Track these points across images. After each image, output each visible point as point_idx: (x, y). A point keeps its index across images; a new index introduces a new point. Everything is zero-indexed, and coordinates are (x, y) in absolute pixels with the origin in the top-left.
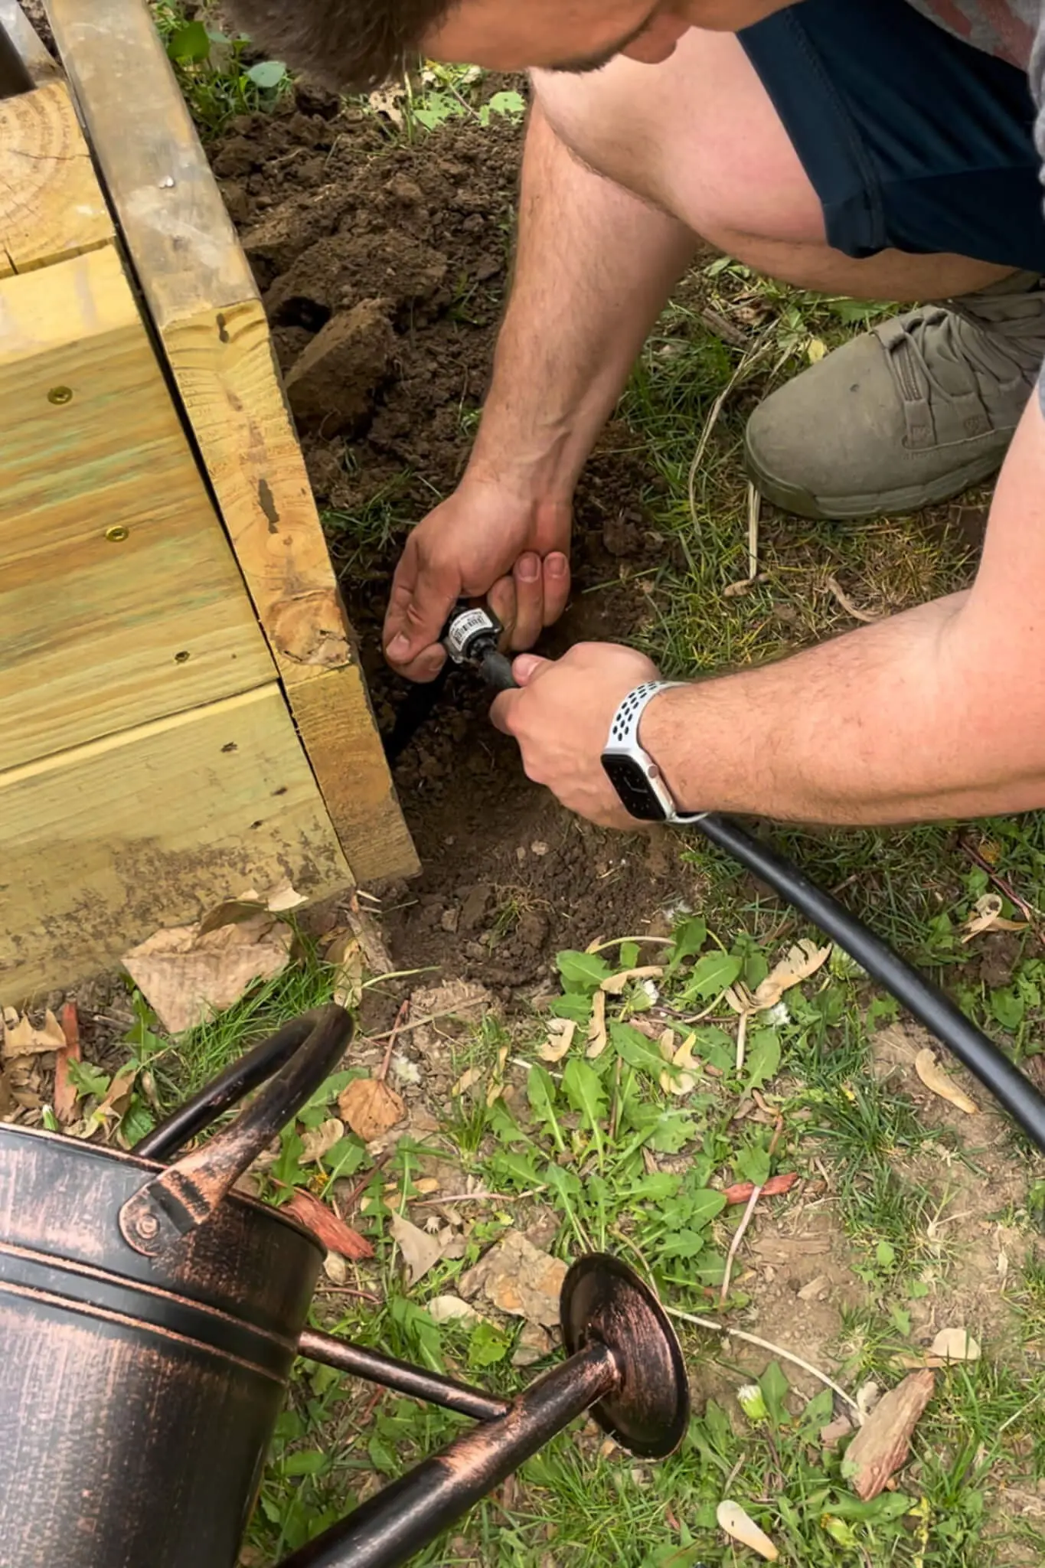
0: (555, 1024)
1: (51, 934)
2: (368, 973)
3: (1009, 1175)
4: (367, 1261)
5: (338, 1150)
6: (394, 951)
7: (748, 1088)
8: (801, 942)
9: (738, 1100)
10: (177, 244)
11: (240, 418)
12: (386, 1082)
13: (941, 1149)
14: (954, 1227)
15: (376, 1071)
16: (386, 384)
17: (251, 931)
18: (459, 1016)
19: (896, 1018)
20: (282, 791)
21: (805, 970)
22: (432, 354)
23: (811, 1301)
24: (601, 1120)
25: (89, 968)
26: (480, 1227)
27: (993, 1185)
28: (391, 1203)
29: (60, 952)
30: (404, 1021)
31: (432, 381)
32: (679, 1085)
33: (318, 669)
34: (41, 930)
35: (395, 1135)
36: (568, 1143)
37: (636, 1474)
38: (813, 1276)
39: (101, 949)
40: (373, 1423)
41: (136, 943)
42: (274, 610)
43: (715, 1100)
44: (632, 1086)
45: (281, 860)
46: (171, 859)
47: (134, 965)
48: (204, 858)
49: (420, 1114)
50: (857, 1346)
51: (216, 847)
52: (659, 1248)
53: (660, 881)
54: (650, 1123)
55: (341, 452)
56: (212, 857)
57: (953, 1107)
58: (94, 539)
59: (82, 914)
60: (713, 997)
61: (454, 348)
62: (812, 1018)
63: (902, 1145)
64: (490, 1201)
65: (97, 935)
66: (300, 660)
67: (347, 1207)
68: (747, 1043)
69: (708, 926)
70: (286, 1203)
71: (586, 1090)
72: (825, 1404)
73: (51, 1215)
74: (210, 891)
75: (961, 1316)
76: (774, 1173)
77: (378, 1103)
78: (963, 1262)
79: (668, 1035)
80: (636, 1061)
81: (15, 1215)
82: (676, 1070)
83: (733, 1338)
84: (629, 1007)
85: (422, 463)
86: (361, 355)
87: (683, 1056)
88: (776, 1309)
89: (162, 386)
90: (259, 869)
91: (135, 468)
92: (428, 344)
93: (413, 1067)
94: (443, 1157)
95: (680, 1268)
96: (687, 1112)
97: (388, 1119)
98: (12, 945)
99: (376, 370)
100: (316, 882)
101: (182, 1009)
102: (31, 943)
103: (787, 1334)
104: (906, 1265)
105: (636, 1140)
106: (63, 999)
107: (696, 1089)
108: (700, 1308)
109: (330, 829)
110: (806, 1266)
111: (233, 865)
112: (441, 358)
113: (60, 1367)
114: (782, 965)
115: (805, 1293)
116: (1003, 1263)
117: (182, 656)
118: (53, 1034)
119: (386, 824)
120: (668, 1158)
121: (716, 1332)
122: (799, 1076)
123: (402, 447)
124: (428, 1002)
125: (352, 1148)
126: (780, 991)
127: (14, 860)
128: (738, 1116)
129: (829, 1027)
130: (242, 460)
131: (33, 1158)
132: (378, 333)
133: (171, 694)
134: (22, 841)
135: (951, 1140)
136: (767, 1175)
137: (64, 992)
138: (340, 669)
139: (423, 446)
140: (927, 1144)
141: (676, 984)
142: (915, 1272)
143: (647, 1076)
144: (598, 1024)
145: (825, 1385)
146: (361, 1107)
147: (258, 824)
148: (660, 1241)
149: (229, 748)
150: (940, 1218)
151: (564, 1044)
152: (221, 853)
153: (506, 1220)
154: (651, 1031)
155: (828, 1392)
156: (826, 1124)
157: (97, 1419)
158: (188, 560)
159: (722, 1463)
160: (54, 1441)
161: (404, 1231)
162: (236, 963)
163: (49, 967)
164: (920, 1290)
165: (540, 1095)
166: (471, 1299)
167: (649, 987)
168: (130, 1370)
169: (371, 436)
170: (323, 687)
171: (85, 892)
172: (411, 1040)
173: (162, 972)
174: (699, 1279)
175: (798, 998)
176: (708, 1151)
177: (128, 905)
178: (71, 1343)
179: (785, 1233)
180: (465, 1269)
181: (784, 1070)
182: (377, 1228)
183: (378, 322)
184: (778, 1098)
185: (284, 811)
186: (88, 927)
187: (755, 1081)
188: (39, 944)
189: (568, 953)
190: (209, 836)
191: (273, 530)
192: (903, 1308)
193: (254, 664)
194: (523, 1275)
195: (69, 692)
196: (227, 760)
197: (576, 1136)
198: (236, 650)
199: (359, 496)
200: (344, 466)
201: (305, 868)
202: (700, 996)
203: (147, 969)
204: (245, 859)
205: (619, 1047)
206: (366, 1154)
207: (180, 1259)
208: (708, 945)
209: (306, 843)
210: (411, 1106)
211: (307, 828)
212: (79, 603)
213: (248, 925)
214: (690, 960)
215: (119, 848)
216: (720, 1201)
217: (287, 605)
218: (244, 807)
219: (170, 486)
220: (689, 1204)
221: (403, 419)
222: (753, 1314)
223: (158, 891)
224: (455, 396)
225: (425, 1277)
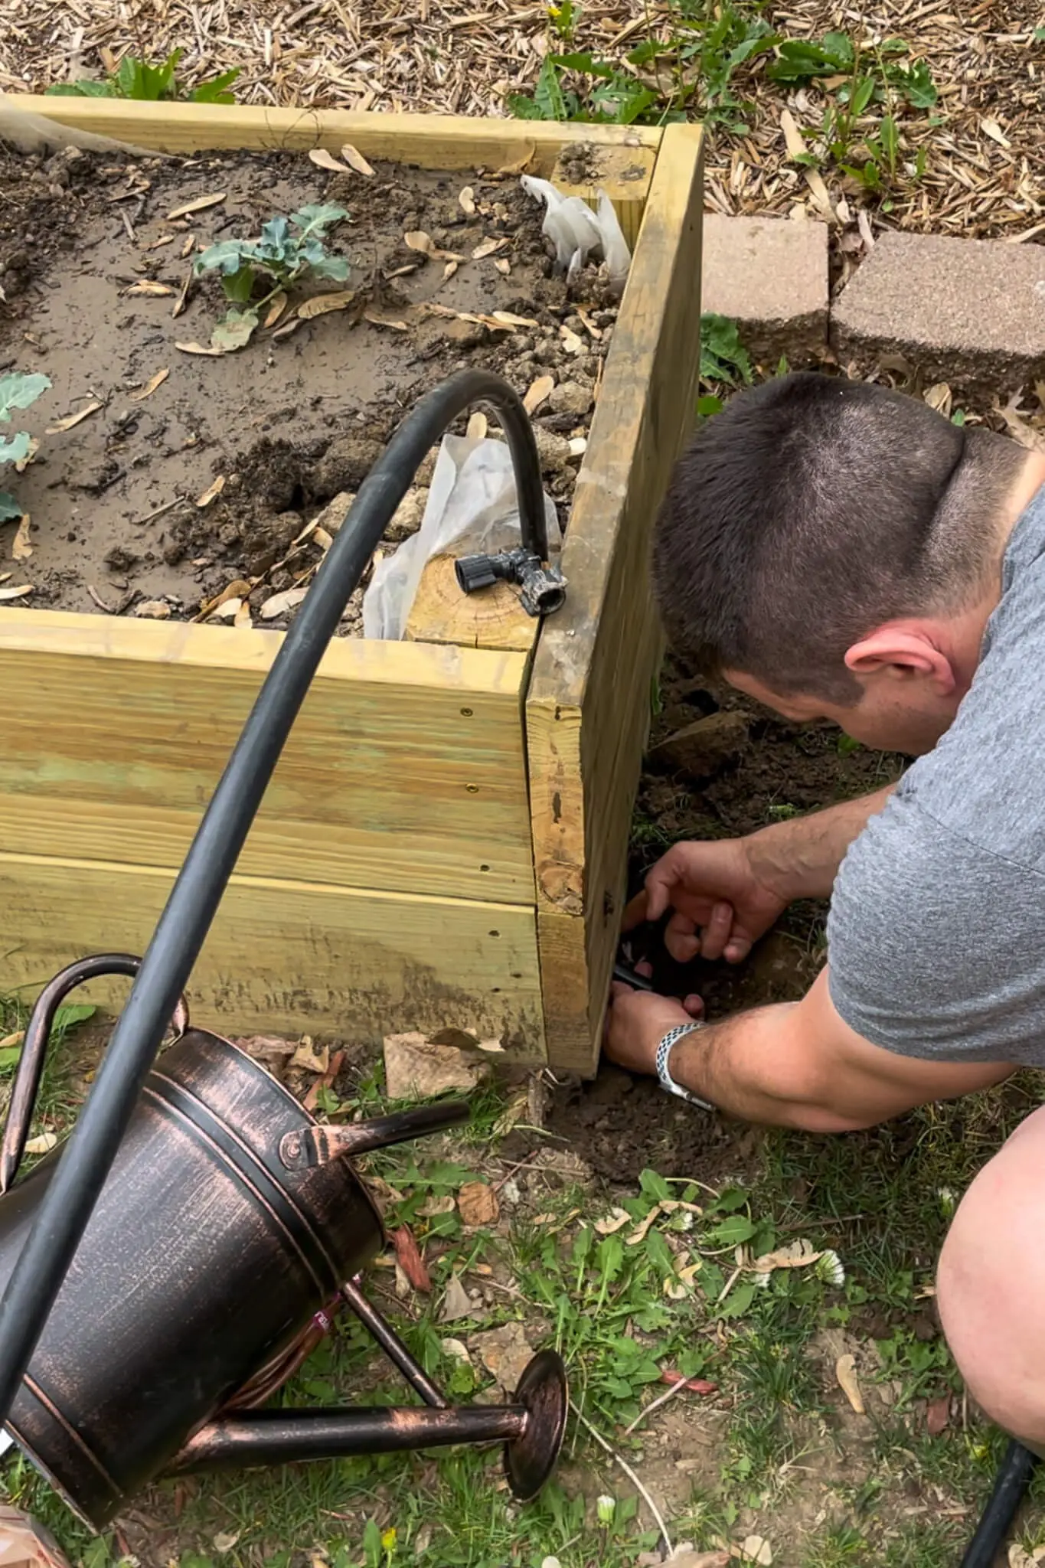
0: (617, 1211)
1: (352, 1002)
2: (522, 1119)
3: (860, 1465)
4: (424, 1293)
5: (442, 1218)
6: (548, 1117)
7: (718, 1317)
8: (805, 1241)
9: (707, 1320)
10: (558, 665)
11: (555, 758)
12: (496, 1194)
13: (822, 1423)
14: (802, 1477)
15: (494, 1184)
16: (728, 765)
17: (467, 1059)
18: (564, 1177)
19: (843, 1325)
20: (518, 976)
21: (798, 1261)
22: (769, 760)
23: (681, 1472)
24: (610, 1284)
25: (364, 1035)
26: (503, 1312)
27: (844, 1465)
28: (457, 1267)
29: (352, 1015)
30: (529, 1162)
31: (759, 776)
32: (675, 1291)
33: (560, 910)
34: (347, 994)
35: (483, 1228)
36: (584, 1286)
37: (510, 1513)
38: (692, 1456)
39: (376, 1025)
40: (372, 1391)
41: (398, 1032)
42: (544, 865)
43: (691, 1313)
44: (644, 1276)
45: (504, 1022)
46: (438, 987)
47: (389, 1044)
48: (458, 996)
49: (506, 1226)
50: (694, 1514)
51: (467, 993)
52: (603, 1383)
53: (740, 1159)
54: (642, 1304)
55: (681, 794)
56: (463, 999)
57: (847, 1402)
58: (460, 786)
59: (374, 996)
60: (727, 1245)
61: (785, 762)
62: (784, 1294)
63: (797, 1406)
64: (517, 1299)
65: (377, 1015)
66: (551, 900)
67: (431, 1257)
68: (732, 1288)
69: (749, 1199)
70: (395, 1229)
71: (611, 1262)
72: (653, 1539)
73: (251, 1119)
74: (454, 1021)
75: (773, 1535)
76: (700, 1376)
77: (484, 1204)
78: (794, 1502)
79: (685, 1256)
80: (654, 1260)
81: (233, 1110)
82: (677, 1281)
83: (616, 1464)
84: (668, 1224)
85: (729, 823)
86: (717, 742)
87: (687, 1274)
88: (657, 1464)
89: (519, 727)
90: (489, 1021)
91: (493, 760)
92: (770, 753)
93: (517, 1193)
94: (505, 1258)
95: (607, 1402)
96: (669, 1310)
97: (485, 1217)
98: (327, 996)
99: (724, 755)
100: (522, 1049)
101: (402, 1085)
102: (338, 1000)
103: (655, 1484)
104: (754, 1481)
105: (626, 1309)
106: (340, 1048)
107: (684, 1299)
108: (610, 1436)
109: (541, 1017)
110: (690, 1448)
111: (474, 1010)
112: (773, 765)
113: (214, 1196)
114: (784, 1250)
115: (681, 1465)
116: (821, 1516)
117: (485, 868)
118: (322, 1062)
119: (578, 1031)
120: (641, 1333)
121: (606, 1451)
122: (755, 1327)
123: (721, 807)
124: (549, 1158)
125: (452, 1221)
126: (774, 1266)
127: (349, 943)
128: (702, 1331)
129: (792, 1305)
130: (550, 779)
131: (259, 1085)
132: (735, 734)
133: (471, 886)
134: (359, 934)
135: (834, 1421)
136: (694, 1374)
137: (344, 1043)
138: (574, 916)
139: (735, 814)
140: (815, 1414)
141: (705, 1225)
142: (758, 1490)
143: (657, 1274)
144: (644, 1225)
145: (659, 1528)
146: (473, 1199)
147: (497, 990)
148: (605, 1379)
149: (494, 933)
150: (794, 1464)
151: (615, 1226)
152: (469, 999)
153: (520, 1316)
154: (675, 1248)
155: (657, 1534)
156: (755, 1366)
157: (216, 1235)
158: (506, 818)
159: (565, 1533)
160: (191, 1232)
161: (455, 1287)
162: (448, 1073)
163: (342, 1021)
164: (753, 1502)
165: (582, 1248)
166: (471, 1351)
167: (688, 1217)
168: (245, 1221)
169: (705, 793)
170: (561, 921)
171: (381, 983)
172: (525, 1177)
173: (402, 1057)
174: (617, 1417)
175: (784, 1278)
176: (670, 1341)
177: (402, 1004)
178: (225, 1189)
179: (688, 1420)
180: (476, 1330)
181: (747, 1318)
182: (441, 1278)
183: (738, 728)
184: (733, 1333)
185: (516, 989)
186: (374, 1007)
187: (724, 1314)
188: (342, 1004)
189: (650, 1171)
190: (465, 984)
191: (556, 821)
192: (737, 1507)
193: (524, 890)
194: (508, 1350)
195: (419, 860)
196: (491, 940)
197: (590, 1287)
198: (516, 878)
199: (677, 826)
200: (678, 804)
201: (517, 1035)
202: (718, 1241)
203: (396, 1051)
204: (483, 1010)
205: (649, 1246)
206: (459, 1230)
207: (301, 1179)
208: (741, 1211)
209: (523, 1018)
210: (503, 1217)
211: (527, 1008)
212: (438, 814)
213: (468, 1055)
214: (723, 1214)
215: (410, 965)
216: (656, 1375)
217: (552, 865)
218: (492, 975)
219: (507, 775)
220: (636, 1366)
221: (729, 790)
222: (639, 1457)
223: (424, 1005)
224: (772, 791)
225: (451, 1322)
